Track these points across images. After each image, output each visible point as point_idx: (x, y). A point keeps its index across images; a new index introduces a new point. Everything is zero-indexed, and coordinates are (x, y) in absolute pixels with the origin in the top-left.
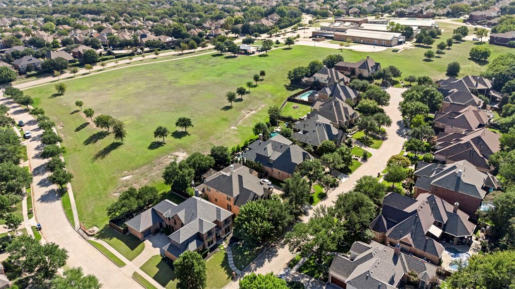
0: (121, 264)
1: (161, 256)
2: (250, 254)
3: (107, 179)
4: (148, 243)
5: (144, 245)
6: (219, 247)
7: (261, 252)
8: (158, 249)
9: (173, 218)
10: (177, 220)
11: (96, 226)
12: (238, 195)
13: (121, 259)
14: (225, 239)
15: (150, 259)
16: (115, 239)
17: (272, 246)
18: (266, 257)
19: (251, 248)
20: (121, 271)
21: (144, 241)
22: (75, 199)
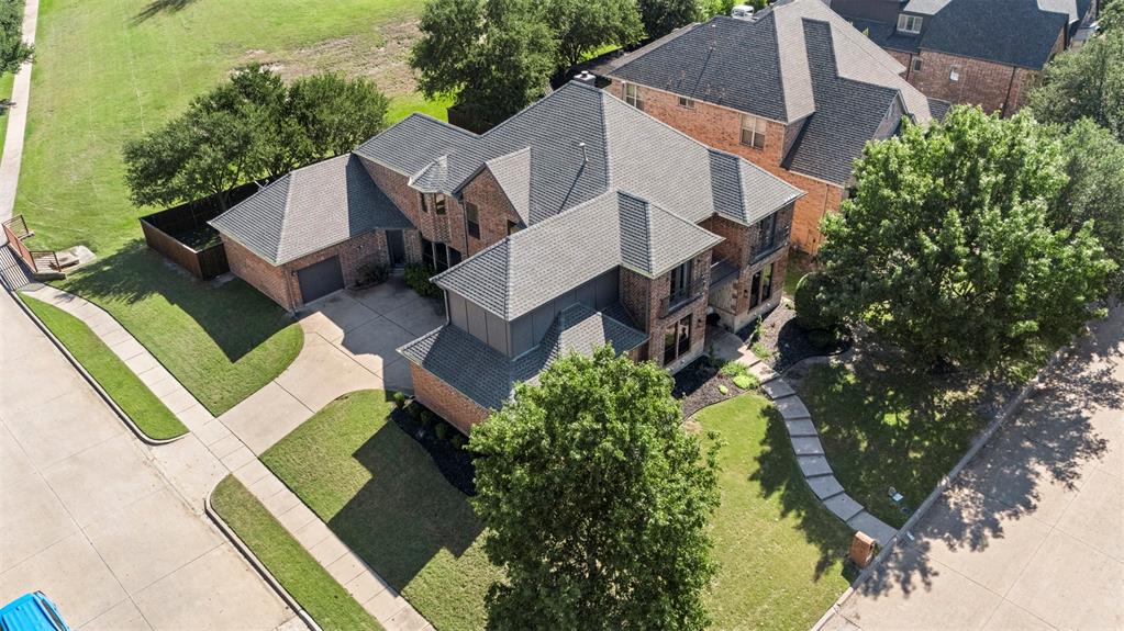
0: (155, 427)
1: (389, 396)
2: (915, 425)
3: (177, 73)
4: (320, 330)
5: (300, 334)
6: (724, 370)
7: (984, 419)
8: (375, 362)
9: (459, 194)
10: (483, 210)
11: (87, 244)
12: (809, 118)
13: (166, 402)
14: (748, 333)
15: (322, 412)
16: (157, 301)
17: (1036, 394)
18: (1026, 453)
19: (915, 392)
20: (149, 463)
21: (299, 316)
22: (25, 140)
